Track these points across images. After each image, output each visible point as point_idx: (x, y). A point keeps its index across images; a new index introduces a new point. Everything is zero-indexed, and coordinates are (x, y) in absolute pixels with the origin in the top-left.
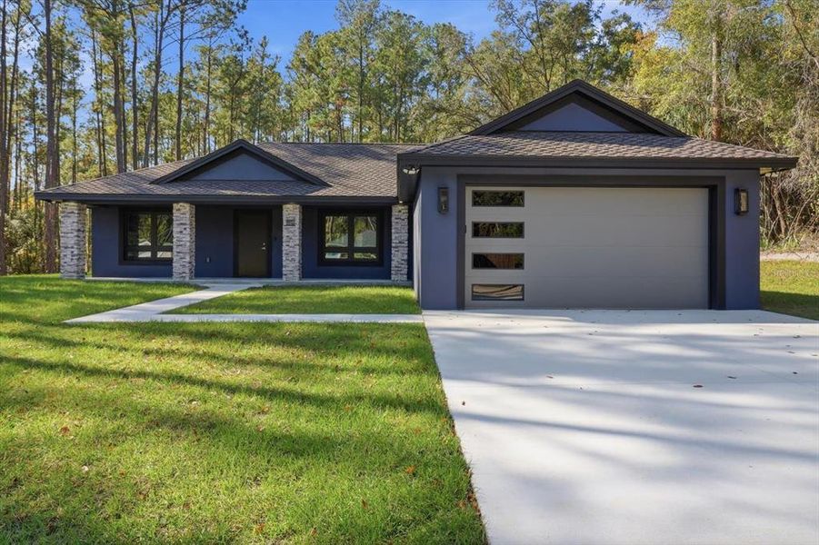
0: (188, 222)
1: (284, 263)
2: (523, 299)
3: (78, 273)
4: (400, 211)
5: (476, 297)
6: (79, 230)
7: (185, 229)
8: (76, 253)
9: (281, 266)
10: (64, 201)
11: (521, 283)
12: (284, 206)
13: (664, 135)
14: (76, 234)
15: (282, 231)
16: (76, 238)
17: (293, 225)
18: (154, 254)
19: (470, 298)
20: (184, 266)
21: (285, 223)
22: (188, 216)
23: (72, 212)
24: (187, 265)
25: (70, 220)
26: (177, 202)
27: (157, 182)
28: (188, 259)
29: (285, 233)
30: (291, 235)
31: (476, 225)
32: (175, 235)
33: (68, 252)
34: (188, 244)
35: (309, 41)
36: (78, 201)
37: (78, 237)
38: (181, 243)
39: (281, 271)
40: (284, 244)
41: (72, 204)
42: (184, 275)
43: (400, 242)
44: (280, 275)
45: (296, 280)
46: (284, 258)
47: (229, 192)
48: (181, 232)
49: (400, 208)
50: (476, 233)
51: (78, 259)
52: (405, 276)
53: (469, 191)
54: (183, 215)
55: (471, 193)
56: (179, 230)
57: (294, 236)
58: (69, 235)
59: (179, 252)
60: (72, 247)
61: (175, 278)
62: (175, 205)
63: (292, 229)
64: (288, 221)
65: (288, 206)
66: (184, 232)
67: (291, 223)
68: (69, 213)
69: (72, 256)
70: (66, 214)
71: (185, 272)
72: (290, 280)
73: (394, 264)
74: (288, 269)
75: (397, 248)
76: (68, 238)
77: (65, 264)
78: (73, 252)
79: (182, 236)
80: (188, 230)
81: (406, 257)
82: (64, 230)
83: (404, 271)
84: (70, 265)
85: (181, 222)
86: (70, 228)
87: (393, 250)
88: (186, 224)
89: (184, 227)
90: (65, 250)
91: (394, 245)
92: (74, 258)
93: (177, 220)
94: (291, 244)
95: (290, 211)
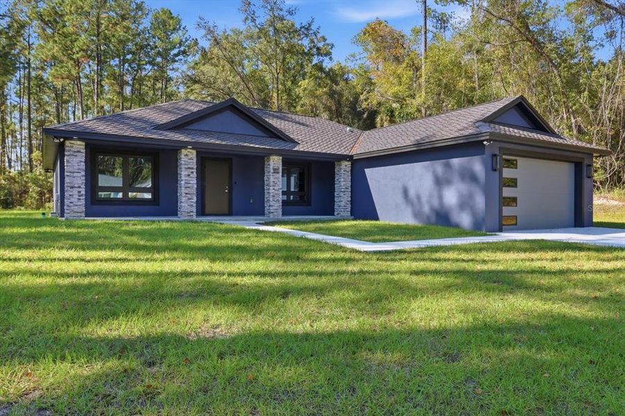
1: (271, 204)
2: (516, 224)
4: (346, 166)
7: (192, 173)
8: (83, 193)
10: (72, 139)
11: (514, 215)
12: (270, 157)
14: (83, 173)
16: (84, 178)
17: (278, 173)
18: (125, 194)
20: (191, 206)
21: (272, 171)
22: (194, 161)
23: (79, 151)
24: (195, 205)
25: (76, 159)
26: (185, 148)
27: (158, 128)
28: (195, 200)
29: (272, 180)
30: (276, 180)
32: (183, 177)
33: (75, 192)
34: (195, 186)
36: (85, 140)
38: (189, 185)
40: (271, 188)
41: (78, 142)
42: (191, 214)
43: (346, 188)
45: (280, 217)
46: (271, 199)
48: (189, 175)
49: (347, 163)
52: (349, 213)
54: (188, 159)
56: (187, 173)
57: (279, 181)
58: (75, 174)
59: (187, 194)
60: (79, 187)
63: (277, 175)
64: (274, 169)
65: (274, 157)
66: (191, 175)
67: (275, 171)
68: (75, 152)
69: (79, 196)
70: (71, 153)
71: (192, 212)
72: (276, 217)
73: (342, 204)
74: (274, 208)
75: (344, 192)
76: (74, 177)
77: (72, 205)
78: (79, 192)
79: (189, 179)
80: (195, 173)
81: (350, 199)
82: (71, 169)
83: (349, 209)
84: (77, 205)
85: (189, 166)
86: (77, 167)
87: (342, 194)
88: (192, 168)
89: (191, 171)
90: (71, 190)
91: (343, 190)
92: (81, 198)
93: (185, 164)
94: (276, 188)
95: (275, 162)
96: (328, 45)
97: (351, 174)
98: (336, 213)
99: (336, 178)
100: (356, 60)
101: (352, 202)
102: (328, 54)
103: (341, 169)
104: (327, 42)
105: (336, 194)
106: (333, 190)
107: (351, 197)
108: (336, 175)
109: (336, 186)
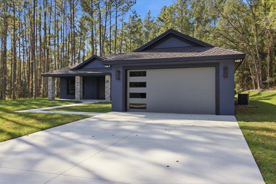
0: (79, 82)
1: (106, 95)
2: (146, 109)
3: (52, 97)
5: (131, 108)
6: (52, 85)
7: (79, 84)
9: (105, 96)
10: (49, 76)
11: (145, 103)
12: (106, 76)
13: (204, 47)
15: (105, 84)
16: (52, 87)
17: (108, 82)
19: (129, 108)
20: (78, 96)
21: (106, 82)
22: (79, 80)
23: (51, 80)
25: (50, 82)
26: (76, 76)
27: (72, 70)
28: (79, 94)
29: (106, 85)
30: (108, 85)
31: (131, 83)
32: (76, 86)
33: (50, 92)
34: (79, 89)
35: (165, 10)
36: (52, 77)
39: (105, 98)
40: (106, 89)
41: (51, 77)
42: (78, 99)
44: (104, 99)
45: (109, 100)
46: (106, 93)
47: (89, 72)
50: (131, 86)
51: (52, 94)
53: (128, 72)
55: (129, 72)
56: (77, 84)
58: (50, 86)
59: (77, 91)
61: (76, 100)
62: (76, 77)
63: (108, 83)
64: (107, 81)
67: (108, 81)
70: (49, 80)
74: (107, 97)
79: (78, 86)
93: (76, 81)
95: (107, 78)
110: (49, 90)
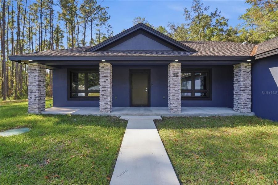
0: (109, 76)
3: (39, 108)
4: (246, 67)
6: (40, 81)
7: (107, 80)
8: (37, 96)
14: (37, 83)
16: (38, 86)
17: (178, 77)
20: (106, 104)
21: (170, 75)
22: (109, 71)
23: (35, 70)
24: (109, 103)
25: (34, 75)
26: (102, 62)
28: (109, 100)
29: (171, 82)
30: (175, 83)
32: (101, 83)
33: (33, 95)
34: (109, 90)
37: (39, 85)
38: (105, 89)
40: (171, 89)
41: (35, 64)
42: (107, 110)
43: (246, 87)
45: (180, 113)
46: (171, 98)
48: (105, 82)
49: (246, 64)
54: (106, 70)
56: (103, 80)
57: (177, 84)
58: (33, 84)
59: (103, 95)
60: (35, 92)
61: (101, 112)
62: (100, 64)
63: (176, 79)
64: (174, 74)
65: (174, 64)
66: (107, 82)
67: (175, 75)
68: (33, 70)
69: (35, 98)
70: (31, 71)
71: (107, 108)
72: (176, 113)
73: (242, 101)
74: (174, 105)
75: (244, 90)
76: (32, 86)
77: (31, 103)
78: (35, 95)
79: (105, 84)
80: (109, 80)
81: (250, 97)
82: (31, 81)
83: (250, 106)
84: (34, 104)
85: (105, 75)
86: (34, 80)
87: (242, 93)
88: (107, 77)
89: (106, 78)
90: (31, 94)
91: (242, 89)
92: (36, 99)
93: (102, 74)
94: (175, 89)
95: (175, 68)
96: (225, 20)
97: (251, 74)
98: (234, 109)
99: (235, 79)
100: (241, 27)
101: (252, 100)
102: (226, 24)
103: (240, 70)
104: (225, 19)
105: (234, 92)
106: (232, 89)
107: (252, 95)
108: (235, 76)
109: (234, 85)
110: (31, 93)
